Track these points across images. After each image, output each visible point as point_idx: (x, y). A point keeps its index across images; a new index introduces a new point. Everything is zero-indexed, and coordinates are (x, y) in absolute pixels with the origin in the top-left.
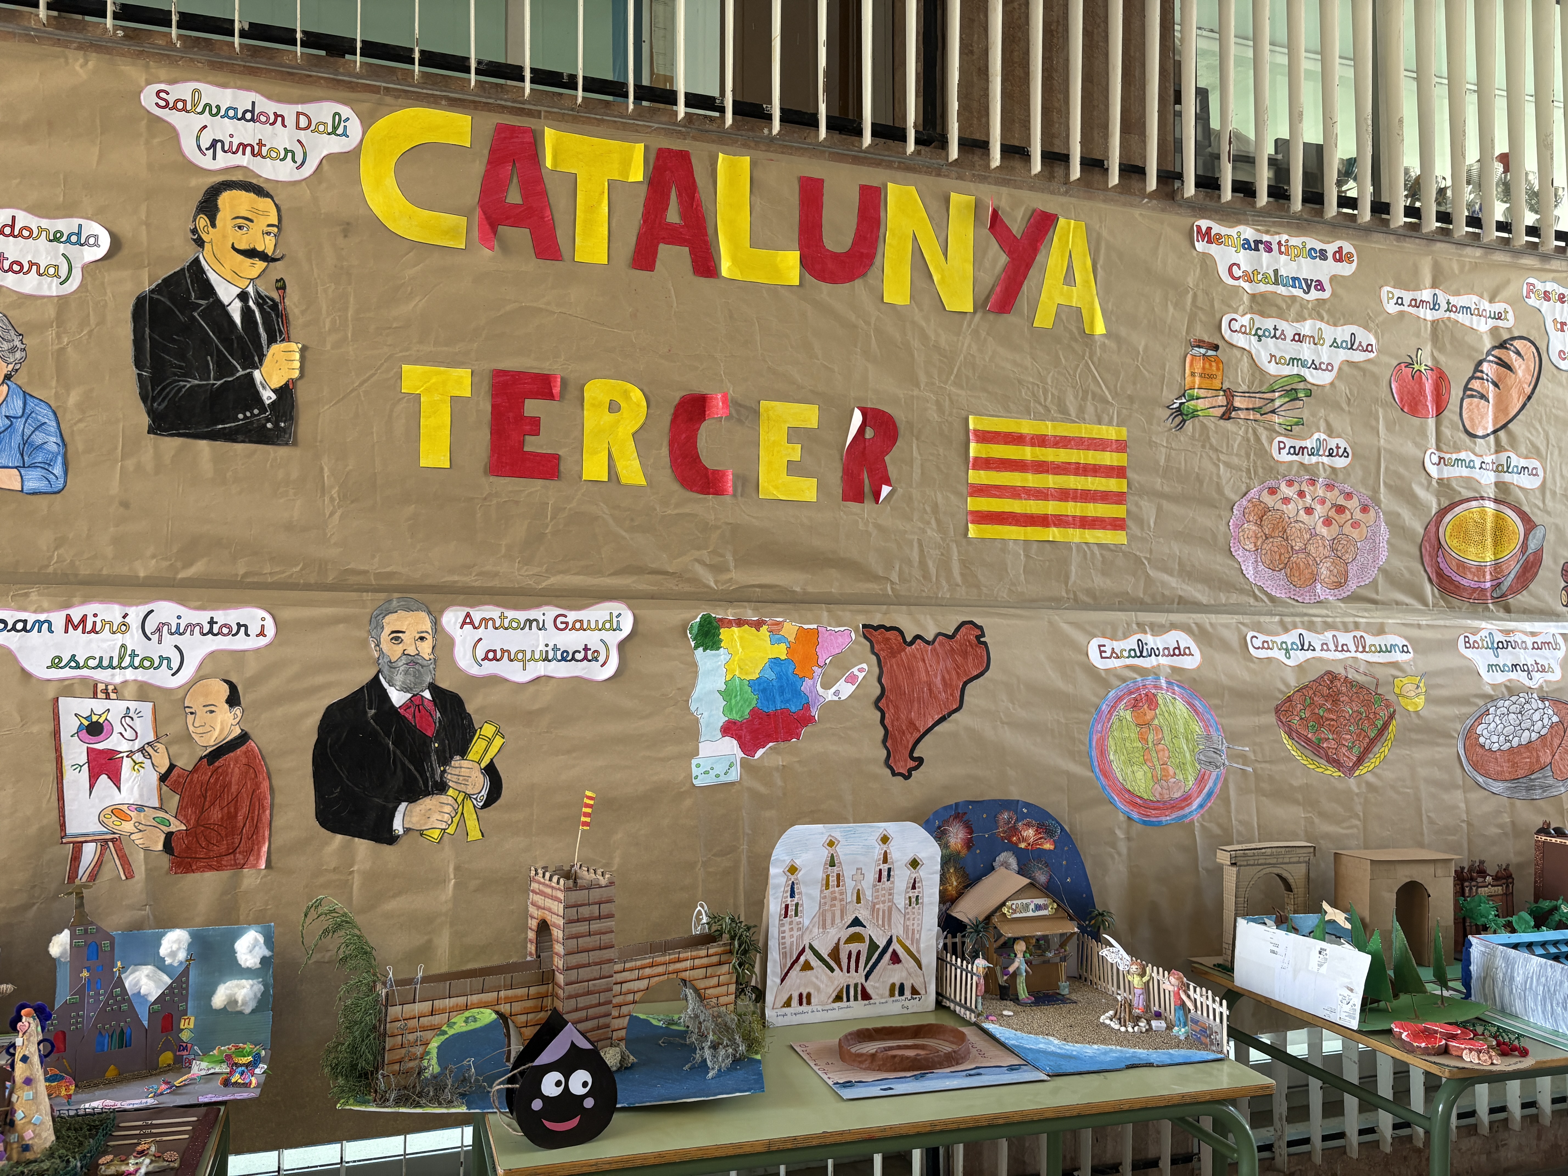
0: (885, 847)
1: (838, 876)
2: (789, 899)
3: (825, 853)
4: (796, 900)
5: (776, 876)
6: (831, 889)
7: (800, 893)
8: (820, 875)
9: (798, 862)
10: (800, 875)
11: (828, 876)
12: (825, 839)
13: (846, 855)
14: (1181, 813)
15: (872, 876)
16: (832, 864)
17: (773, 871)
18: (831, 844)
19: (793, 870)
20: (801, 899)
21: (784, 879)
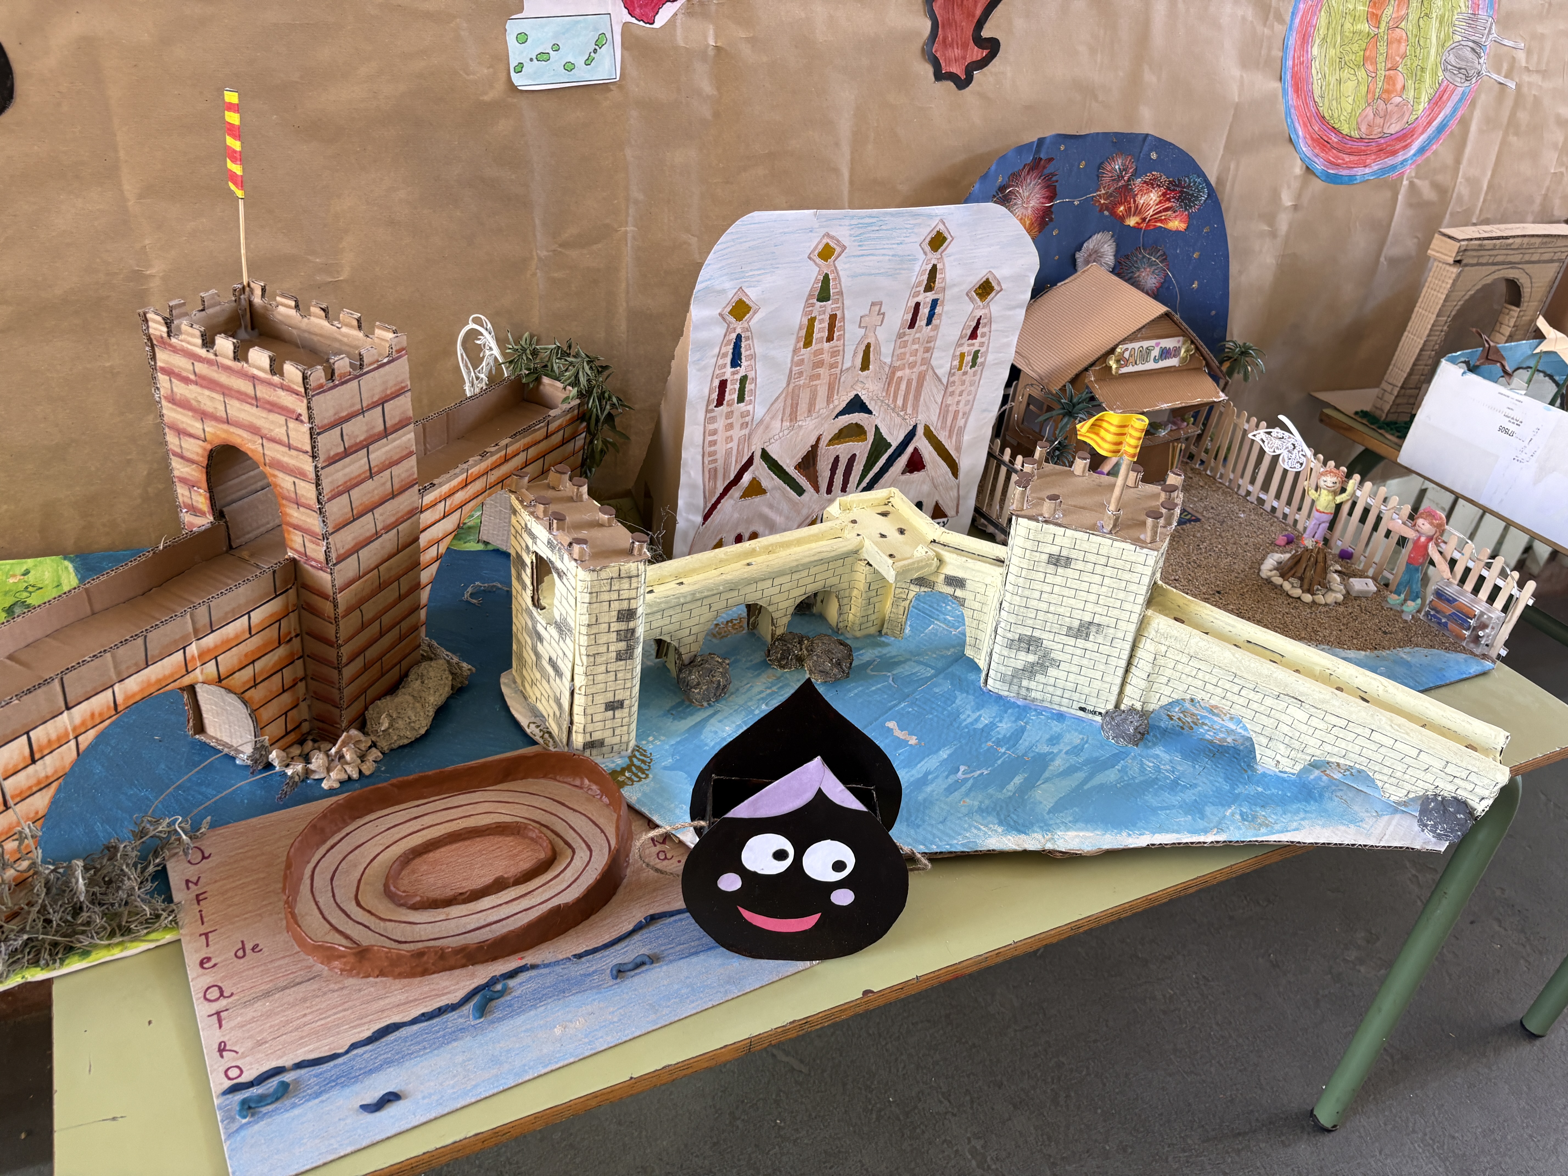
0: (933, 258)
1: (833, 318)
2: (729, 370)
3: (811, 274)
4: (742, 371)
5: (705, 324)
6: (814, 347)
7: (752, 357)
8: (796, 318)
9: (753, 295)
10: (755, 321)
11: (812, 321)
12: (814, 242)
13: (854, 276)
14: (1390, 161)
15: (899, 315)
16: (824, 295)
17: (697, 313)
18: (826, 253)
19: (740, 309)
20: (752, 368)
21: (719, 331)
